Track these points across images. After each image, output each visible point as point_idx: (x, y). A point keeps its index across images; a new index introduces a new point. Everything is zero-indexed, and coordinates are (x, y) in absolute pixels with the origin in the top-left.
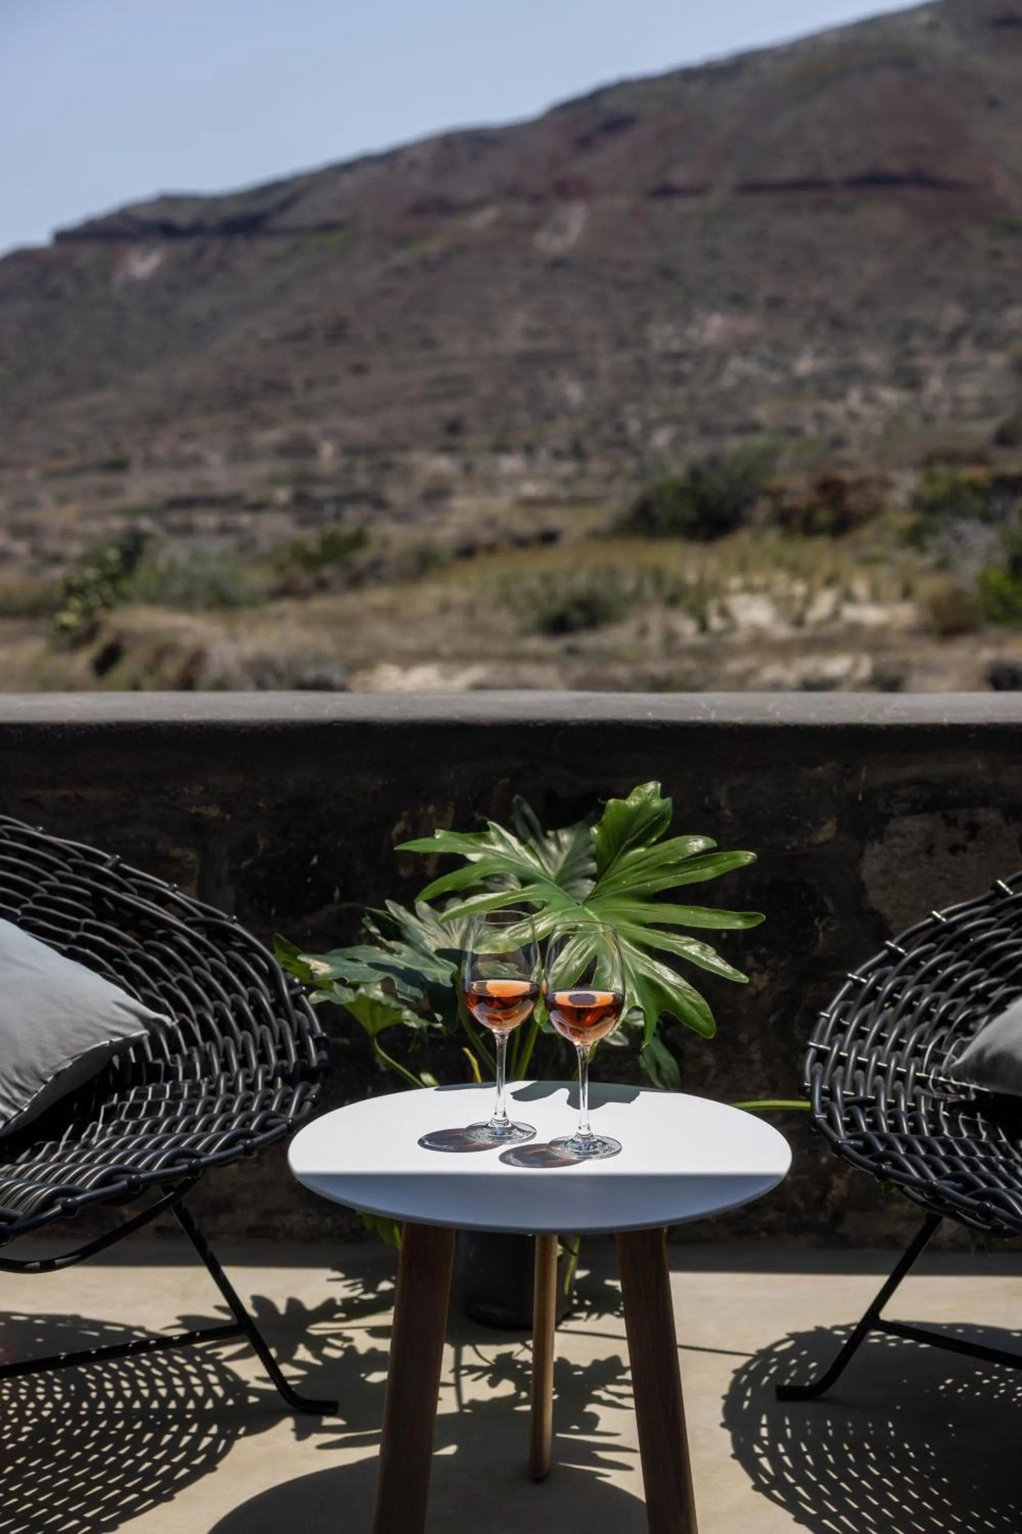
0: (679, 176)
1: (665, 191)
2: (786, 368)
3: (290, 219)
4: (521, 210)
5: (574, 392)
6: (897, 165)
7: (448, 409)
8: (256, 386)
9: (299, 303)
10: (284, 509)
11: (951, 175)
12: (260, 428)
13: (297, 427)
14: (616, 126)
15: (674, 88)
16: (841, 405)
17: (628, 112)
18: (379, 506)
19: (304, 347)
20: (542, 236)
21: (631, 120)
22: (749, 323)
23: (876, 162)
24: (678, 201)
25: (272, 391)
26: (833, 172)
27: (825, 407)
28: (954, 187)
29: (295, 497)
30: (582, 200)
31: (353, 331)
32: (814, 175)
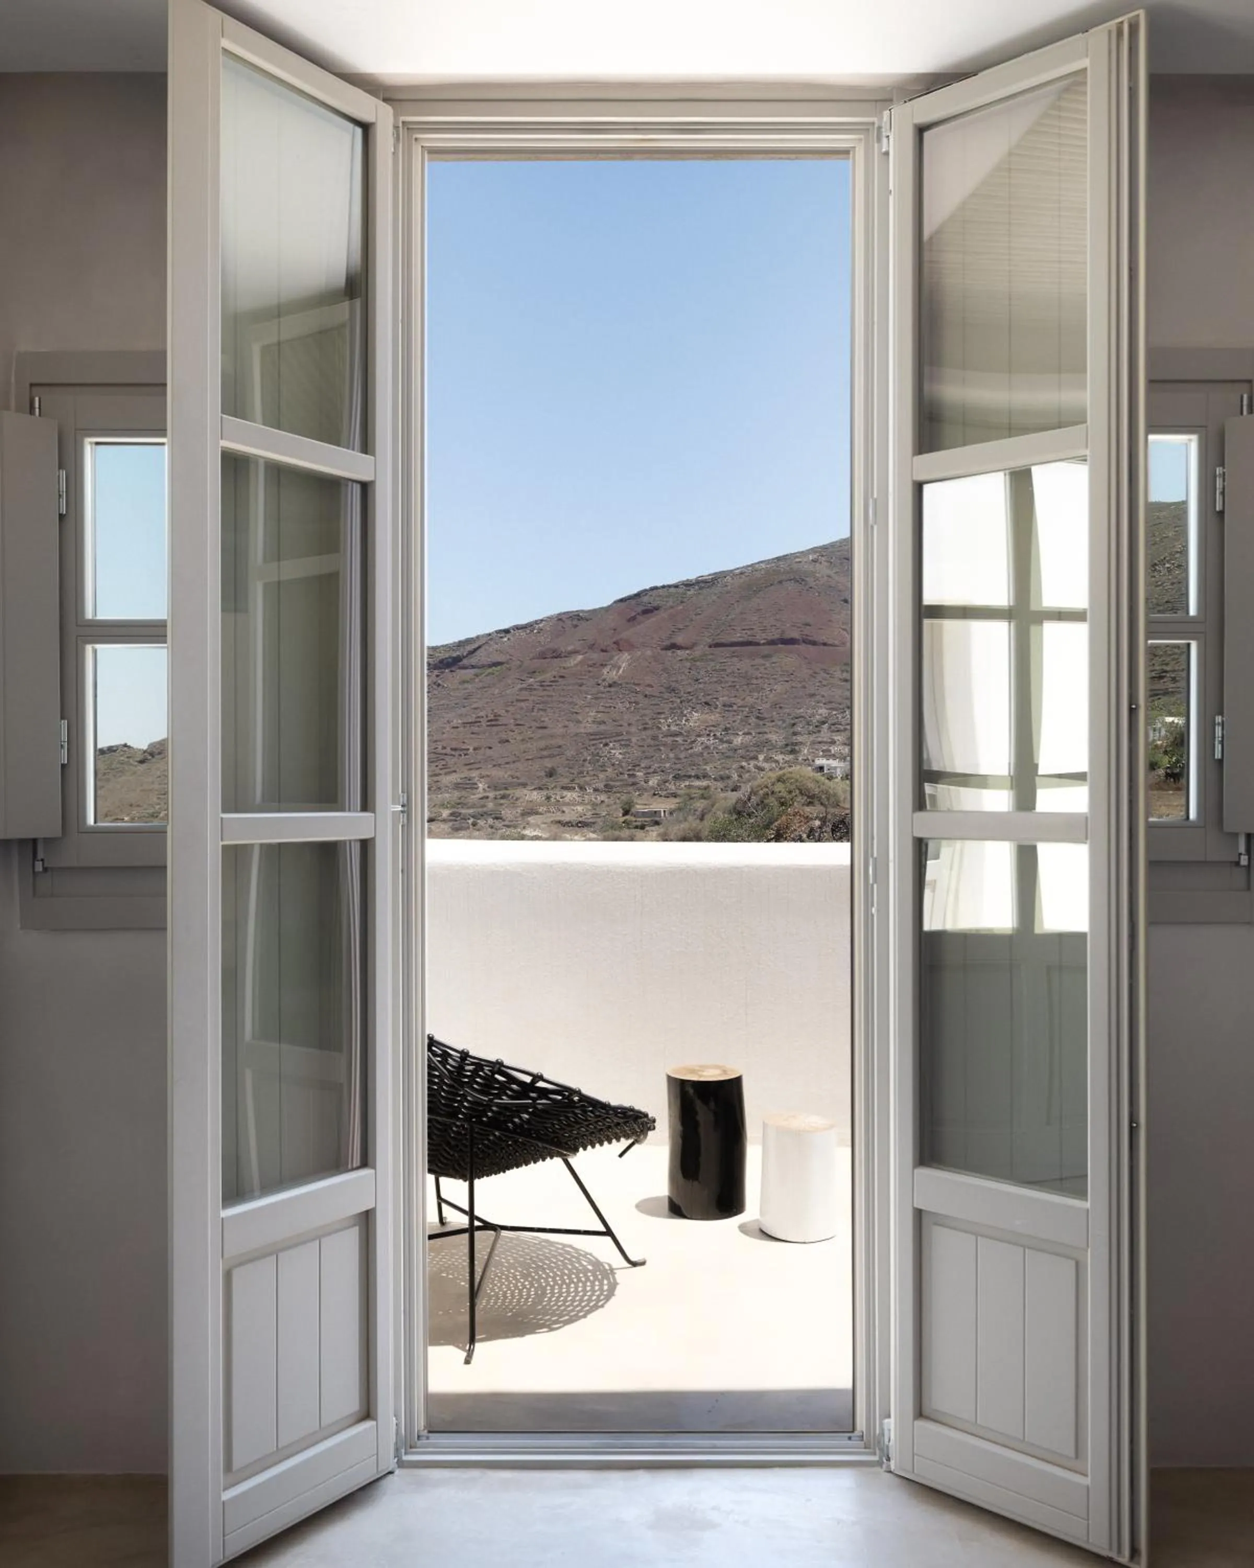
0: (679, 639)
1: (674, 647)
2: (730, 742)
3: (473, 660)
4: (595, 656)
5: (617, 753)
6: (795, 635)
7: (548, 764)
8: (448, 751)
9: (475, 706)
10: (444, 821)
11: (823, 638)
12: (446, 774)
13: (466, 774)
14: (648, 612)
15: (680, 590)
16: (752, 763)
17: (655, 604)
18: (497, 818)
19: (476, 729)
20: (605, 671)
21: (657, 608)
22: (713, 717)
23: (783, 632)
24: (679, 652)
25: (457, 753)
26: (760, 637)
27: (744, 764)
28: (825, 644)
29: (451, 814)
30: (627, 651)
31: (502, 721)
32: (750, 639)
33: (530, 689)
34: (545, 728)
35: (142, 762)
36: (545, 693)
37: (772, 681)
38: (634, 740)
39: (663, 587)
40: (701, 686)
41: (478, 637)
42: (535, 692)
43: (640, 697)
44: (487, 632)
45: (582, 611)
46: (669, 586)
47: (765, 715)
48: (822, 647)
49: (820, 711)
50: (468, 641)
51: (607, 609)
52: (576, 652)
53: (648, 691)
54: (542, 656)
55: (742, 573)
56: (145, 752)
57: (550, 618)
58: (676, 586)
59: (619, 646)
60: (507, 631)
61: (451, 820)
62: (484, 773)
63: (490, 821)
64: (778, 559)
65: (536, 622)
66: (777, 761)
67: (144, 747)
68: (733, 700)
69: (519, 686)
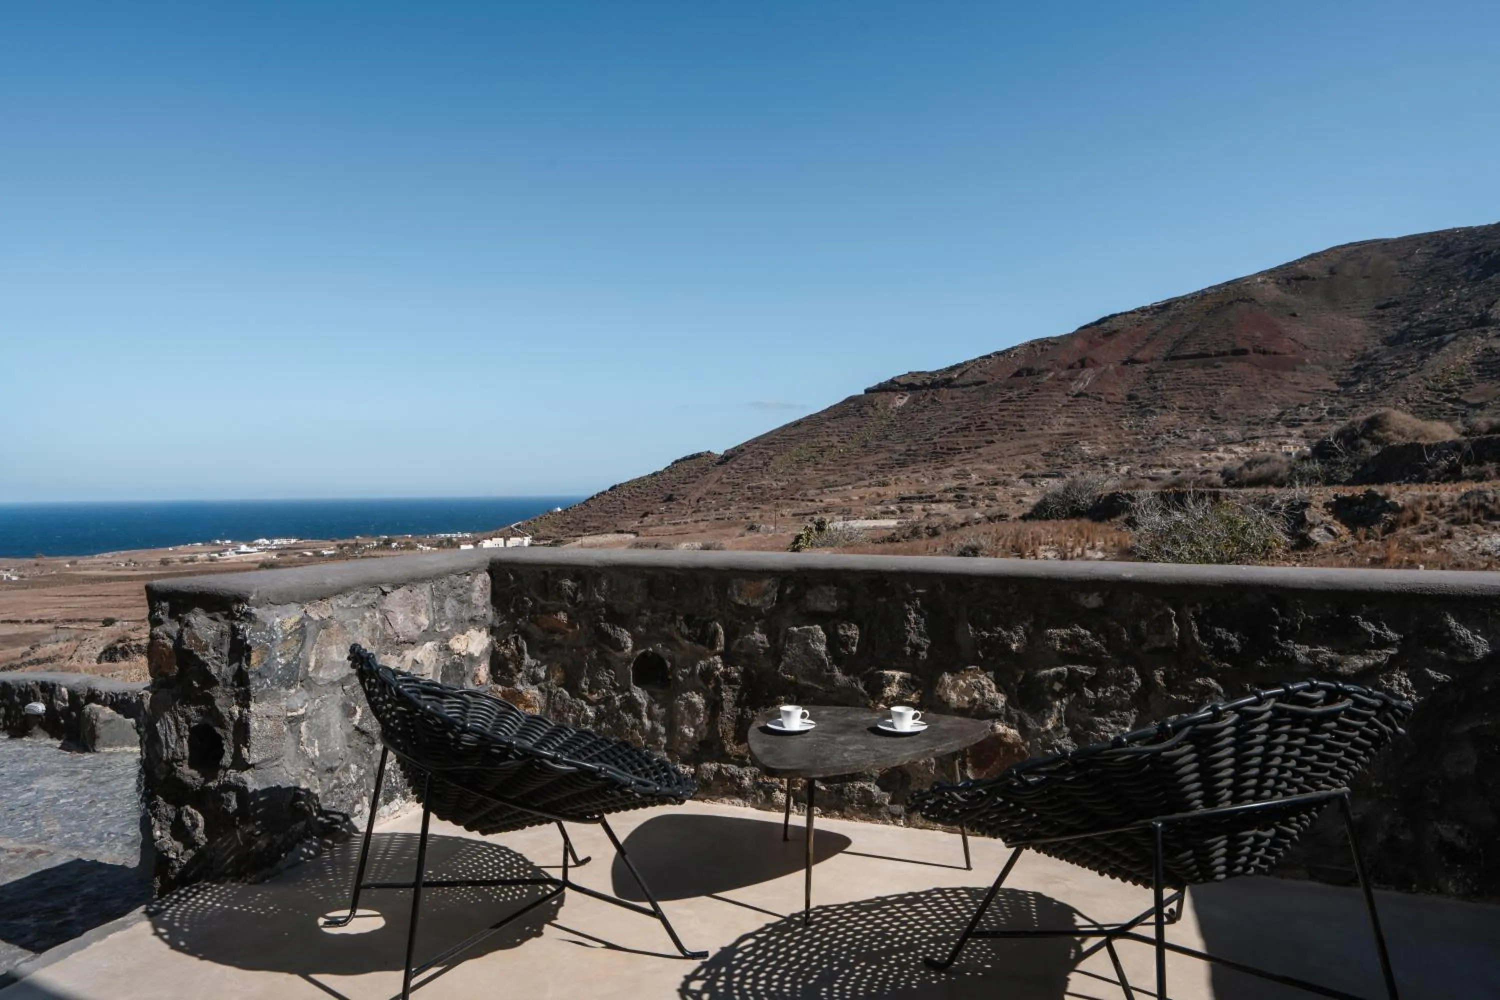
1: (1133, 362)
3: (962, 381)
4: (1064, 373)
6: (1246, 346)
8: (945, 451)
9: (964, 415)
10: (949, 501)
11: (1273, 348)
12: (946, 467)
13: (962, 467)
14: (1110, 335)
15: (1138, 316)
16: (1213, 454)
17: (1115, 328)
18: (992, 500)
19: (967, 433)
20: (1073, 384)
21: (1116, 332)
22: (1171, 419)
23: (1234, 345)
24: (1138, 366)
25: (951, 452)
26: (1213, 350)
27: (1206, 455)
28: (1275, 353)
29: (956, 496)
30: (1092, 366)
31: (987, 426)
32: (1204, 352)
33: (1010, 400)
34: (1024, 430)
35: (720, 463)
36: (1022, 404)
37: (1224, 387)
38: (1100, 438)
39: (1121, 314)
40: (1159, 393)
41: (965, 363)
42: (1013, 403)
43: (1103, 404)
44: (973, 358)
45: (1052, 338)
46: (1126, 313)
47: (1220, 416)
48: (1272, 356)
49: (1273, 411)
50: (958, 366)
51: (1072, 336)
52: (1048, 370)
53: (1111, 399)
54: (1018, 374)
55: (1193, 298)
56: (722, 457)
57: (1025, 345)
58: (1132, 312)
59: (1083, 364)
60: (989, 357)
61: (954, 501)
62: (976, 466)
63: (987, 502)
64: (1228, 283)
65: (1013, 349)
66: (1235, 453)
67: (721, 452)
68: (1189, 404)
69: (1001, 399)
